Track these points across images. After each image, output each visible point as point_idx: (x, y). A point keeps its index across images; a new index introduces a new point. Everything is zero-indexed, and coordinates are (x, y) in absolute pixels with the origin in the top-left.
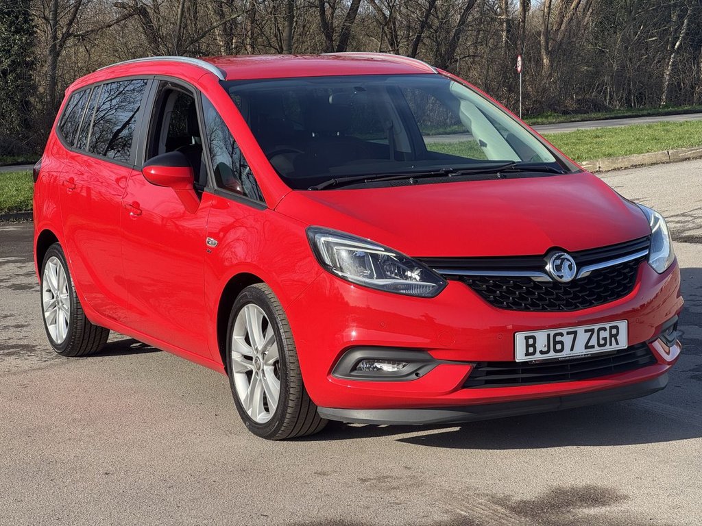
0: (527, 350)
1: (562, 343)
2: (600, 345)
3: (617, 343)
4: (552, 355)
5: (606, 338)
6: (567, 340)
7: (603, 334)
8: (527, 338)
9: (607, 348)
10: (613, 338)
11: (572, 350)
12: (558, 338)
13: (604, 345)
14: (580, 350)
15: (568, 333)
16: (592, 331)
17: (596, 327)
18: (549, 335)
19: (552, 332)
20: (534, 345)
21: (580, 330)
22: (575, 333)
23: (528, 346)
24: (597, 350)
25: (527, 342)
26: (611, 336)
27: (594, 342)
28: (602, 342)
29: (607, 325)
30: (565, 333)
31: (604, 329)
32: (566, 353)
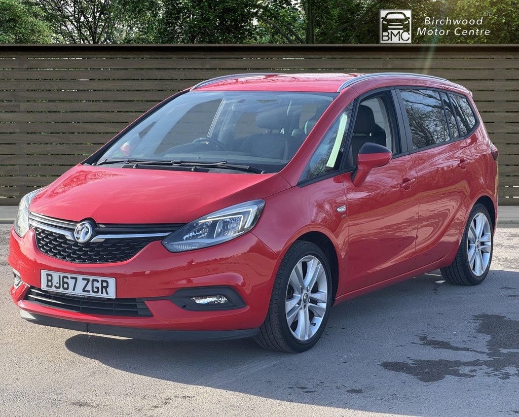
0: (48, 283)
1: (67, 283)
2: (94, 292)
3: (107, 293)
4: (61, 290)
5: (98, 287)
6: (71, 282)
7: (96, 284)
8: (48, 275)
9: (99, 295)
10: (104, 289)
11: (74, 290)
12: (65, 280)
13: (97, 292)
14: (79, 292)
15: (72, 278)
16: (88, 280)
17: (91, 278)
18: (60, 276)
19: (62, 275)
20: (51, 281)
21: (80, 277)
22: (76, 279)
23: (48, 281)
24: (91, 294)
25: (48, 278)
26: (102, 287)
27: (89, 288)
28: (95, 290)
29: (100, 279)
30: (69, 278)
31: (98, 281)
32: (70, 292)
